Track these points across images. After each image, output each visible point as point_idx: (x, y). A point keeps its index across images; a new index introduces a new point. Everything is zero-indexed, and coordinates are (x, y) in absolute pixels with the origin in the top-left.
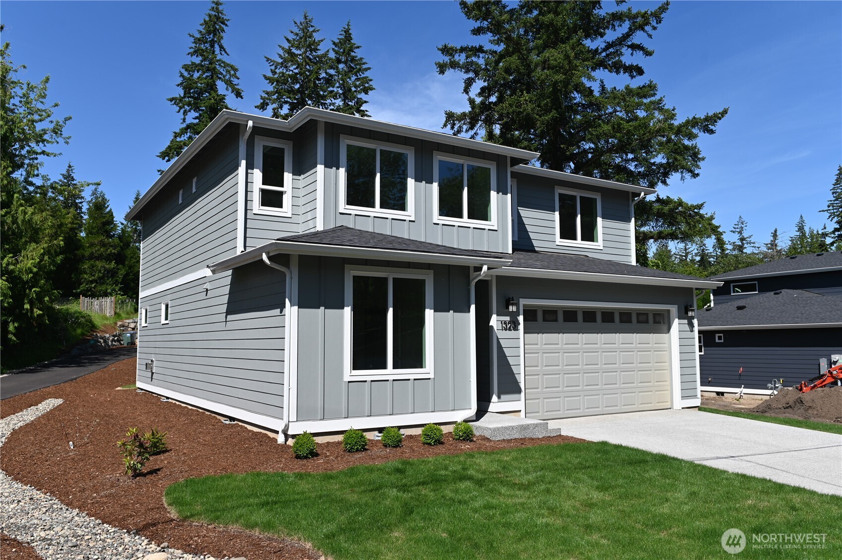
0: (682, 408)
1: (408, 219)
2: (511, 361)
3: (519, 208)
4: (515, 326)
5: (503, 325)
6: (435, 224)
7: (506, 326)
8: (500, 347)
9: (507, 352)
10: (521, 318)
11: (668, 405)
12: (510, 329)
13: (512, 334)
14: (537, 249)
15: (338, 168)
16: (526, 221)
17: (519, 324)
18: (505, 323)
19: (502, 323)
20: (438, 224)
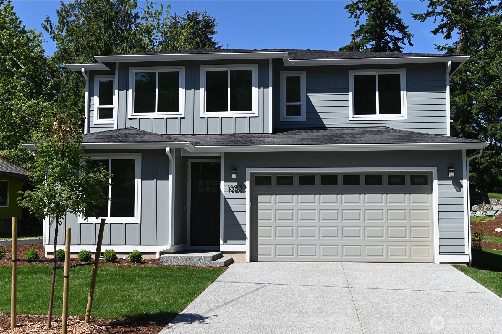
0: (440, 263)
1: (179, 117)
2: (237, 215)
3: (308, 94)
4: (241, 189)
5: (231, 188)
6: (201, 118)
7: (233, 189)
8: (227, 206)
9: (233, 208)
10: (247, 184)
11: (429, 259)
12: (236, 192)
13: (239, 195)
14: (327, 126)
15: (127, 90)
16: (315, 104)
17: (245, 187)
18: (232, 187)
19: (229, 187)
20: (204, 118)
